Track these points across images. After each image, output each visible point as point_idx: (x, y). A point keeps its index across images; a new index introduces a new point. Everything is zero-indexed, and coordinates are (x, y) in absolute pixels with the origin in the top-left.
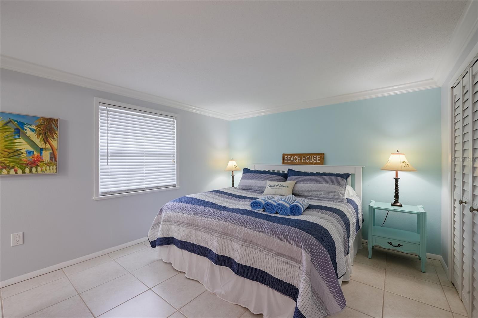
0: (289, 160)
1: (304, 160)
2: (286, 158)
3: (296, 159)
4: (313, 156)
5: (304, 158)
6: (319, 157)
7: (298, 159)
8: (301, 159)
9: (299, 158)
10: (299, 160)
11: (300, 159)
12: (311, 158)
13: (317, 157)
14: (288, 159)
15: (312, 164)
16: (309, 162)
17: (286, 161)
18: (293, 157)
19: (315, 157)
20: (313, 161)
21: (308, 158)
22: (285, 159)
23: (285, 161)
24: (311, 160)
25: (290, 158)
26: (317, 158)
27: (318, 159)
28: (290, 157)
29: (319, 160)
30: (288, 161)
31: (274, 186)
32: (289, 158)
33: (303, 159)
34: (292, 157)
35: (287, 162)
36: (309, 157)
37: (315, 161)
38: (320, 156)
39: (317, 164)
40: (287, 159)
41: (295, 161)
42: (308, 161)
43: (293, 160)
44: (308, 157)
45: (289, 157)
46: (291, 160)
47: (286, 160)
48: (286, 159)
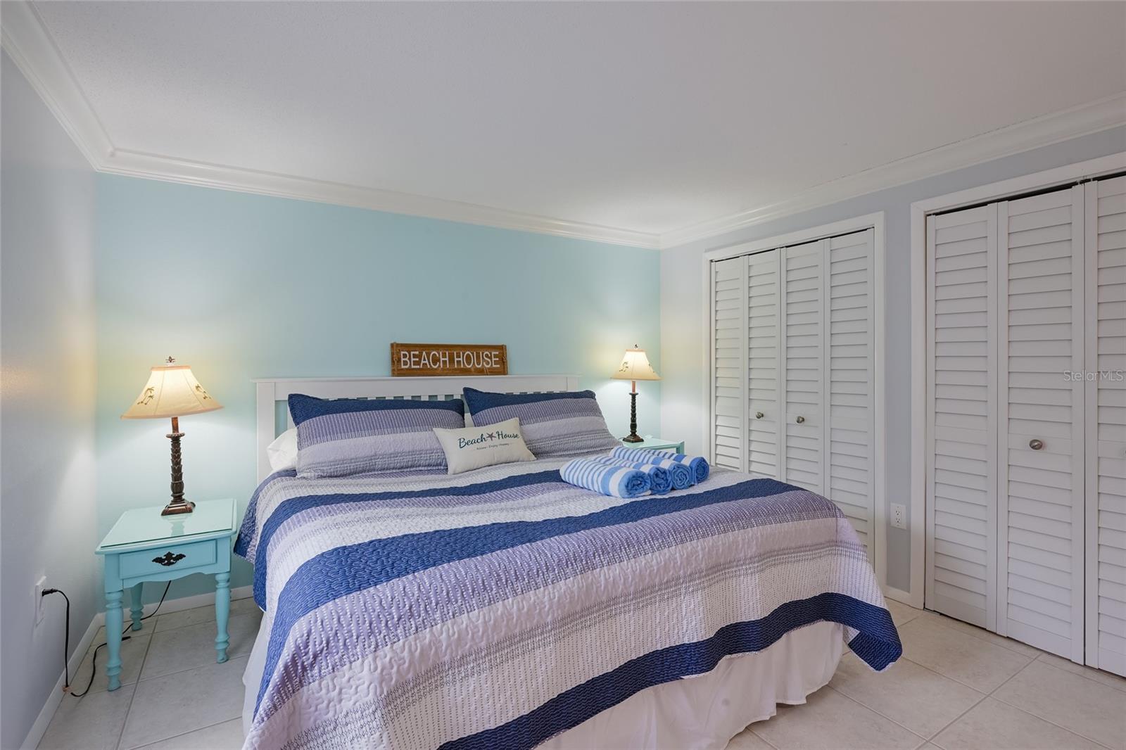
0: (415, 363)
1: (459, 362)
2: (405, 356)
3: (436, 360)
4: (483, 353)
5: (458, 356)
6: (495, 356)
7: (442, 359)
8: (452, 360)
9: (444, 356)
10: (445, 362)
11: (447, 359)
12: (478, 357)
13: (491, 354)
14: (413, 359)
15: (481, 372)
16: (473, 369)
17: (407, 367)
18: (428, 355)
19: (487, 356)
20: (483, 365)
21: (468, 358)
22: (403, 359)
23: (403, 367)
24: (479, 364)
25: (420, 356)
26: (491, 358)
27: (493, 359)
28: (417, 353)
29: (496, 363)
30: (413, 367)
31: (482, 439)
32: (415, 356)
33: (456, 359)
34: (424, 353)
35: (410, 369)
36: (473, 354)
37: (489, 366)
38: (497, 353)
39: (493, 372)
40: (410, 359)
41: (436, 367)
42: (470, 367)
43: (427, 362)
44: (468, 354)
45: (412, 353)
46: (423, 362)
47: (405, 363)
48: (407, 359)
